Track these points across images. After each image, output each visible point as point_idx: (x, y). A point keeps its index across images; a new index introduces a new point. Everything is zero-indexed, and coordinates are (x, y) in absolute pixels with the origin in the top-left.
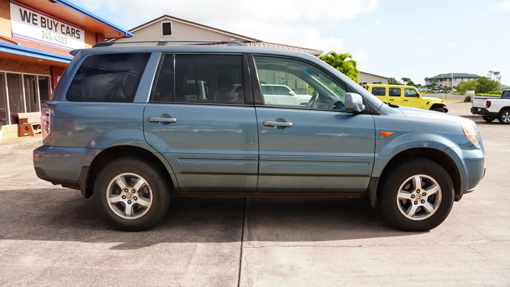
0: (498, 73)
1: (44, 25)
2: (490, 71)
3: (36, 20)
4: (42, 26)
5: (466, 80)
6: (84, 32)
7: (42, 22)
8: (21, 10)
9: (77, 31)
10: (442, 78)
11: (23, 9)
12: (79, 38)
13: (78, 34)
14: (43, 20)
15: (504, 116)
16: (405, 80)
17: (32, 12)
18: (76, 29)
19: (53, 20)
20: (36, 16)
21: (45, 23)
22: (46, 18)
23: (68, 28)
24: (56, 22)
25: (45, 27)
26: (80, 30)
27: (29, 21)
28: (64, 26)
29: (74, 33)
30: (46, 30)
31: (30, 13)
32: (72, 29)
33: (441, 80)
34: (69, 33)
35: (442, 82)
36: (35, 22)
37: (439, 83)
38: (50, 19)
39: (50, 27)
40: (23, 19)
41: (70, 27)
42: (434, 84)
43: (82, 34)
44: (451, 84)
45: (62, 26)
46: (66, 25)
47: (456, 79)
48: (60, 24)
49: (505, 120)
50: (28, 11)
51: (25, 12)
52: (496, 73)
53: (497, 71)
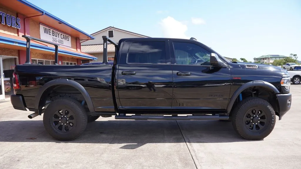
0: (296, 55)
1: (53, 34)
2: (291, 54)
3: (50, 32)
4: (53, 35)
5: (278, 59)
6: (70, 37)
7: (53, 33)
8: (44, 27)
9: (68, 37)
10: (264, 58)
11: (45, 27)
12: (68, 40)
13: (68, 39)
14: (53, 32)
15: (295, 80)
16: (242, 59)
17: (49, 28)
18: (67, 36)
19: (57, 32)
20: (50, 30)
21: (54, 33)
22: (54, 31)
23: (64, 35)
24: (58, 33)
25: (54, 36)
26: (69, 36)
27: (47, 33)
28: (62, 34)
29: (66, 38)
30: (54, 37)
31: (48, 29)
32: (66, 36)
33: (263, 59)
34: (64, 38)
35: (264, 60)
36: (50, 33)
37: (262, 61)
38: (56, 31)
39: (56, 35)
40: (45, 33)
41: (65, 35)
42: (259, 62)
43: (70, 38)
44: (269, 62)
45: (61, 34)
46: (63, 34)
47: (272, 58)
48: (60, 33)
49: (296, 82)
50: (47, 28)
51: (46, 28)
52: (295, 55)
53: (295, 54)
